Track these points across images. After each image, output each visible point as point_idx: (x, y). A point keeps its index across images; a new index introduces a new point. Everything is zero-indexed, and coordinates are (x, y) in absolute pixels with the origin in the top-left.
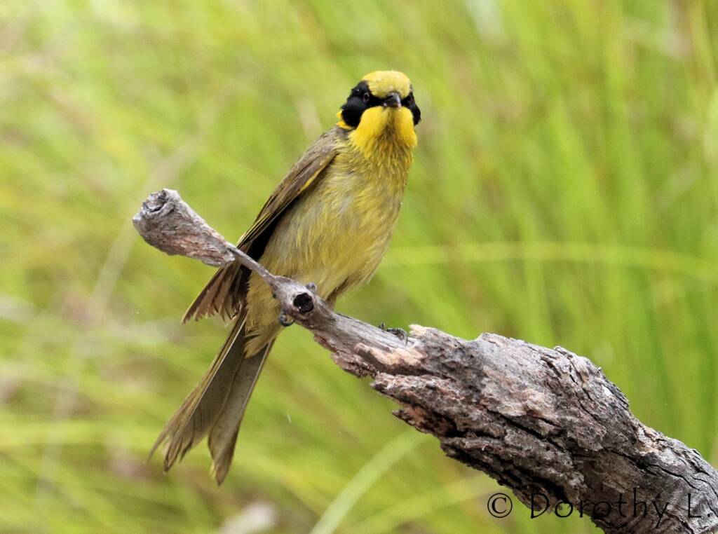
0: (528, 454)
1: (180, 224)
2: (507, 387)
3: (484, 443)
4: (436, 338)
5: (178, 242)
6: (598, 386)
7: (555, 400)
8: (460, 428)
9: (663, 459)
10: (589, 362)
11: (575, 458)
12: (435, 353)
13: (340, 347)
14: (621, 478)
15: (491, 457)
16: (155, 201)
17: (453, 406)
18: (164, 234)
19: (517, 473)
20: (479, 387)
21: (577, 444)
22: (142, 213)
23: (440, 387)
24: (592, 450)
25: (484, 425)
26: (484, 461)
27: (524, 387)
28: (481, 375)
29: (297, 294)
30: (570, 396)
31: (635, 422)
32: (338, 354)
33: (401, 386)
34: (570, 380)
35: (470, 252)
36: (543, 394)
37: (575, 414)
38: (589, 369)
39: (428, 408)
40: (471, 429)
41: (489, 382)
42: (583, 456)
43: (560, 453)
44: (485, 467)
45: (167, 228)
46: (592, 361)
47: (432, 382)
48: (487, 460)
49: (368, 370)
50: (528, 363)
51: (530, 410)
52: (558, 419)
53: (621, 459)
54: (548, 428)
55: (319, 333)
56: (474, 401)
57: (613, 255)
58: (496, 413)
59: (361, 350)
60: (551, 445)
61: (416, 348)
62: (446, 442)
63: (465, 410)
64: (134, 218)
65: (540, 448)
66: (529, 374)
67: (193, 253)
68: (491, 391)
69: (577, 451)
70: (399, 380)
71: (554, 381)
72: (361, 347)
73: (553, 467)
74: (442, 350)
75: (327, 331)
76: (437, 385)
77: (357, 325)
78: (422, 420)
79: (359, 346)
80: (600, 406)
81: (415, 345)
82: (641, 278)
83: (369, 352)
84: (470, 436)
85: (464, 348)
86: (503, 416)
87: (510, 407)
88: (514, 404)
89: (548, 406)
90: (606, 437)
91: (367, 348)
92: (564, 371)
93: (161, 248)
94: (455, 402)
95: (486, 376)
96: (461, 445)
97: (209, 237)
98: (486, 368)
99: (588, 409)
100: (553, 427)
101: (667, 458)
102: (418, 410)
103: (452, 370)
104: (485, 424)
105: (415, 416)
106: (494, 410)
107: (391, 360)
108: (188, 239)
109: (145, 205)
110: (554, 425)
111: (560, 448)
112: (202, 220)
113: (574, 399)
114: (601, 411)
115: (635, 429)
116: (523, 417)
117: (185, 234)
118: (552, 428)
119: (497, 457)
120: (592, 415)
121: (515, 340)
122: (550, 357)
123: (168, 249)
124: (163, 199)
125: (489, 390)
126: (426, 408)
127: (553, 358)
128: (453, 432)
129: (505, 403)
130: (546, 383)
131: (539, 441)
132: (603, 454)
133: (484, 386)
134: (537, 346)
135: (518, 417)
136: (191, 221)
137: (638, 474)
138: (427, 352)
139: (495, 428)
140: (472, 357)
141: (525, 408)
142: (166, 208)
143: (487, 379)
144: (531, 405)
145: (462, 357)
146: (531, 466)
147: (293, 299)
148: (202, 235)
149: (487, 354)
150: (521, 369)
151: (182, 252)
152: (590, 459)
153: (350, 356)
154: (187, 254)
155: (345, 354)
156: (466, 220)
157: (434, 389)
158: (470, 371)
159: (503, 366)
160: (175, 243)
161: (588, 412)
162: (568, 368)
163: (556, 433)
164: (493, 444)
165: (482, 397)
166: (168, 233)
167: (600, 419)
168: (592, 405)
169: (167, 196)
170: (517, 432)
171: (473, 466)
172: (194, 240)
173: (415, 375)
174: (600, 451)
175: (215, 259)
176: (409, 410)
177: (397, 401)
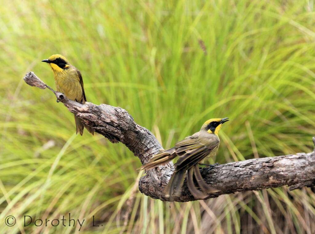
0: (112, 131)
1: (34, 79)
2: (107, 116)
3: (102, 128)
4: (91, 105)
6: (127, 115)
8: (96, 125)
9: (141, 132)
10: (125, 110)
12: (91, 108)
13: (70, 107)
14: (132, 136)
16: (28, 74)
19: (109, 135)
20: (101, 116)
21: (122, 128)
24: (126, 130)
25: (102, 124)
27: (110, 116)
28: (101, 113)
30: (121, 118)
31: (135, 124)
34: (121, 114)
35: (98, 85)
36: (115, 117)
37: (122, 122)
38: (125, 112)
40: (99, 125)
42: (124, 131)
43: (118, 130)
44: (102, 133)
47: (90, 114)
49: (76, 112)
50: (112, 110)
52: (118, 123)
53: (132, 132)
54: (116, 125)
55: (65, 104)
56: (99, 119)
57: (130, 85)
58: (104, 121)
61: (87, 107)
63: (98, 121)
64: (24, 78)
66: (112, 113)
67: (37, 86)
69: (122, 130)
70: (83, 114)
71: (117, 114)
73: (117, 133)
75: (67, 103)
77: (73, 102)
78: (88, 123)
79: (74, 106)
80: (127, 120)
82: (136, 91)
84: (99, 127)
85: (97, 107)
86: (106, 122)
88: (108, 119)
89: (116, 120)
90: (129, 127)
91: (76, 107)
93: (30, 85)
94: (95, 119)
96: (97, 129)
97: (40, 82)
98: (102, 112)
101: (142, 131)
102: (87, 121)
103: (95, 112)
107: (81, 110)
108: (36, 83)
109: (26, 75)
111: (118, 129)
112: (39, 79)
113: (122, 118)
115: (135, 125)
116: (111, 122)
117: (35, 82)
119: (104, 131)
121: (109, 105)
122: (116, 109)
124: (30, 74)
125: (103, 116)
126: (89, 120)
128: (95, 126)
129: (106, 119)
130: (115, 115)
131: (114, 128)
133: (102, 115)
134: (114, 107)
135: (109, 122)
136: (36, 79)
137: (136, 135)
138: (89, 108)
139: (104, 125)
140: (99, 109)
141: (111, 120)
142: (31, 76)
144: (112, 120)
145: (97, 109)
146: (112, 133)
147: (59, 96)
149: (102, 108)
150: (110, 112)
151: (34, 86)
153: (72, 109)
156: (97, 78)
157: (91, 116)
158: (98, 112)
159: (106, 111)
160: (33, 84)
161: (125, 121)
162: (120, 111)
163: (118, 126)
164: (104, 128)
165: (101, 118)
166: (31, 81)
167: (127, 123)
170: (109, 126)
171: (99, 133)
172: (37, 83)
173: (86, 113)
174: (128, 130)
175: (42, 87)
176: (85, 121)
177: (82, 119)
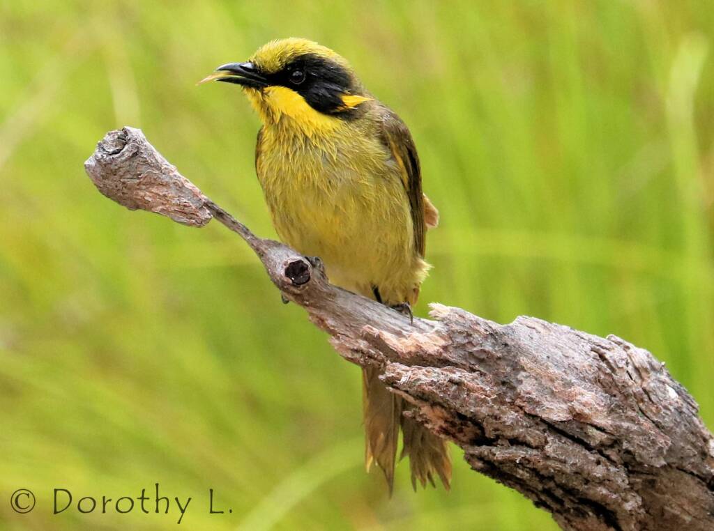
0: (574, 469)
1: (144, 170)
2: (549, 384)
3: (519, 453)
4: (461, 320)
5: (142, 193)
6: (661, 385)
7: (609, 402)
8: (490, 434)
10: (651, 356)
11: (631, 475)
12: (460, 339)
13: (341, 330)
14: (687, 501)
15: (527, 472)
16: (113, 141)
17: (482, 407)
18: (124, 183)
19: (558, 493)
20: (515, 384)
21: (634, 458)
22: (96, 156)
23: (466, 382)
24: (652, 466)
25: (519, 431)
26: (518, 476)
27: (570, 384)
28: (517, 368)
29: (289, 262)
30: (627, 397)
31: (706, 433)
32: (338, 338)
33: (419, 380)
34: (627, 377)
36: (593, 393)
37: (632, 420)
38: (650, 364)
39: (450, 408)
40: (503, 436)
41: (527, 377)
42: (642, 473)
43: (612, 469)
44: (520, 484)
45: (129, 176)
46: (653, 354)
47: (456, 376)
48: (522, 475)
49: (375, 359)
50: (576, 355)
51: (578, 414)
52: (611, 426)
53: (688, 477)
54: (597, 437)
55: (315, 312)
56: (508, 400)
58: (535, 417)
59: (368, 334)
60: (603, 459)
61: (438, 332)
62: (471, 452)
63: (497, 412)
64: (86, 163)
65: (589, 462)
66: (577, 369)
67: (161, 207)
68: (529, 389)
69: (633, 466)
70: (416, 372)
71: (607, 378)
72: (368, 330)
73: (605, 486)
74: (469, 335)
75: (326, 310)
76: (463, 379)
77: (362, 302)
78: (441, 422)
79: (366, 328)
80: (663, 410)
81: (436, 329)
83: (379, 337)
84: (502, 445)
85: (496, 333)
86: (543, 421)
87: (552, 409)
88: (558, 405)
89: (600, 409)
90: (670, 450)
91: (376, 331)
92: (620, 366)
93: (121, 201)
94: (484, 401)
95: (523, 369)
96: (491, 456)
97: (180, 188)
98: (523, 360)
99: (649, 414)
100: (606, 436)
102: (438, 410)
103: (481, 361)
104: (521, 430)
105: (434, 419)
106: (533, 413)
107: (407, 347)
108: (154, 190)
109: (101, 147)
110: (606, 433)
111: (613, 462)
112: (172, 167)
113: (632, 400)
114: (664, 417)
115: (705, 441)
116: (569, 421)
117: (151, 184)
118: (604, 436)
119: (535, 471)
120: (653, 422)
121: (558, 325)
122: (603, 347)
123: (129, 202)
124: (123, 139)
125: (527, 387)
126: (448, 409)
127: (607, 349)
128: (480, 440)
129: (546, 404)
130: (597, 381)
131: (588, 453)
132: (667, 471)
133: (520, 382)
134: (586, 334)
135: (562, 422)
136: (159, 168)
138: (450, 338)
139: (534, 435)
140: (506, 345)
141: (571, 411)
142: (127, 150)
143: (524, 374)
144: (578, 408)
145: (494, 345)
146: (576, 484)
147: (285, 267)
148: (171, 185)
149: (524, 342)
150: (566, 362)
151: (146, 206)
152: (650, 477)
153: (352, 341)
154: (153, 209)
155: (347, 339)
157: (459, 384)
158: (502, 363)
159: (545, 357)
160: (137, 195)
161: (648, 417)
162: (624, 362)
163: (609, 443)
164: (530, 455)
165: (518, 396)
166: (129, 182)
167: (663, 428)
168: (654, 409)
169: (130, 136)
170: (560, 441)
171: (503, 483)
172: (162, 191)
173: (435, 366)
174: (663, 467)
175: (186, 215)
176: (425, 409)
177: (411, 399)
